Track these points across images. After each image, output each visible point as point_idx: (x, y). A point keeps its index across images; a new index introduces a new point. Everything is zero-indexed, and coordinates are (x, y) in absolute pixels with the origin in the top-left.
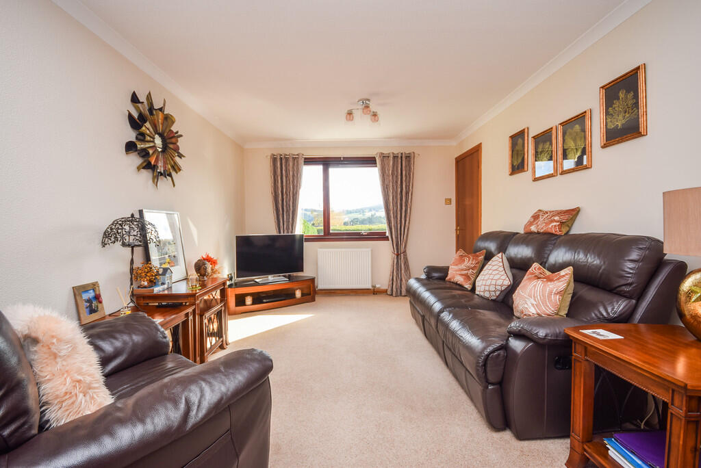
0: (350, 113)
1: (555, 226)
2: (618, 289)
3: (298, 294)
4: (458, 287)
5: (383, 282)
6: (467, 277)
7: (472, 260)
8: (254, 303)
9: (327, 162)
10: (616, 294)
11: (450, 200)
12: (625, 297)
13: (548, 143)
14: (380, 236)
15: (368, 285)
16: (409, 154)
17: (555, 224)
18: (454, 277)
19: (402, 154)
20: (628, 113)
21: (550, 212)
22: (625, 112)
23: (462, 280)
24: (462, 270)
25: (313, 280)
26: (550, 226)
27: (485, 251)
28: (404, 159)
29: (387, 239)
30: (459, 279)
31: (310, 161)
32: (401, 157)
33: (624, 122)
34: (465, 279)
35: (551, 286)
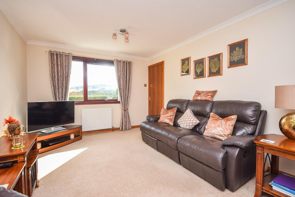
0: (115, 35)
1: (210, 97)
2: (250, 122)
3: (72, 136)
4: (166, 124)
5: (117, 125)
6: (171, 120)
7: (172, 112)
8: (42, 147)
9: (86, 61)
10: (249, 124)
11: (146, 85)
12: (252, 124)
13: (202, 64)
14: (115, 101)
15: (110, 127)
16: (130, 62)
17: (210, 96)
18: (164, 120)
19: (127, 61)
20: (240, 56)
21: (206, 92)
22: (239, 56)
23: (169, 121)
24: (168, 117)
25: (81, 127)
26: (208, 97)
27: (176, 108)
28: (128, 64)
29: (119, 102)
30: (167, 121)
31: (76, 58)
32: (127, 63)
33: (238, 59)
34: (170, 121)
35: (229, 123)
